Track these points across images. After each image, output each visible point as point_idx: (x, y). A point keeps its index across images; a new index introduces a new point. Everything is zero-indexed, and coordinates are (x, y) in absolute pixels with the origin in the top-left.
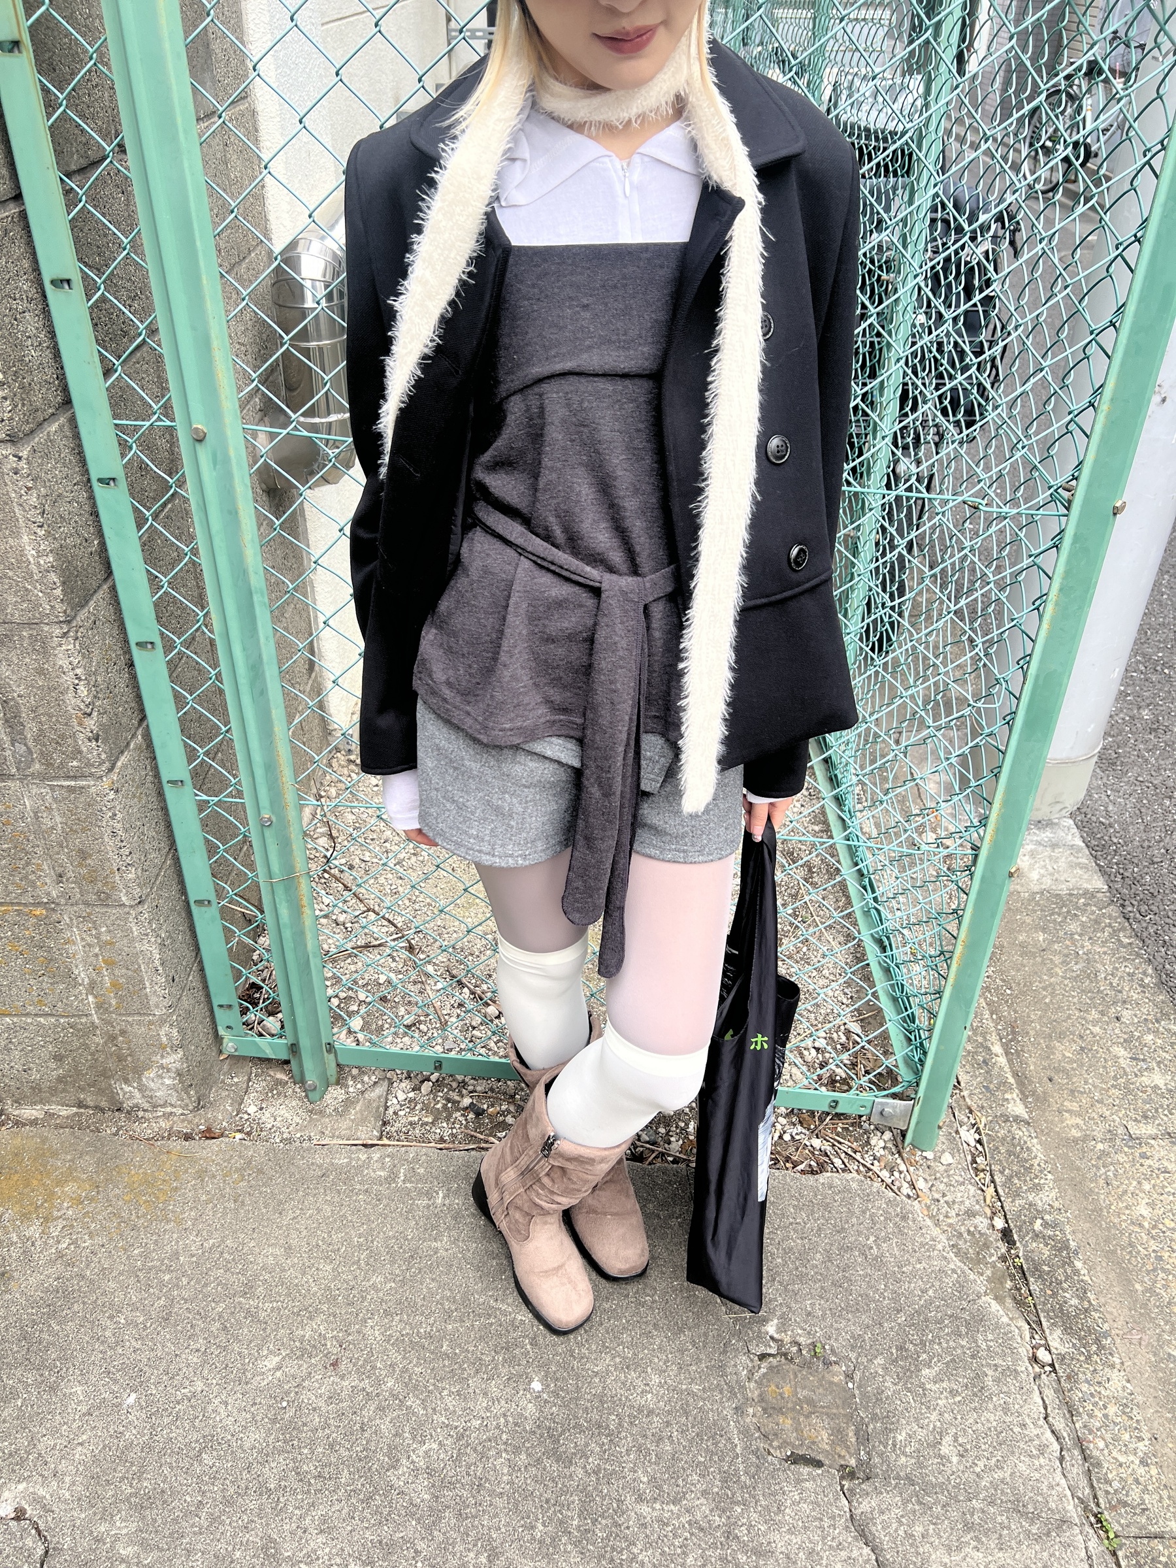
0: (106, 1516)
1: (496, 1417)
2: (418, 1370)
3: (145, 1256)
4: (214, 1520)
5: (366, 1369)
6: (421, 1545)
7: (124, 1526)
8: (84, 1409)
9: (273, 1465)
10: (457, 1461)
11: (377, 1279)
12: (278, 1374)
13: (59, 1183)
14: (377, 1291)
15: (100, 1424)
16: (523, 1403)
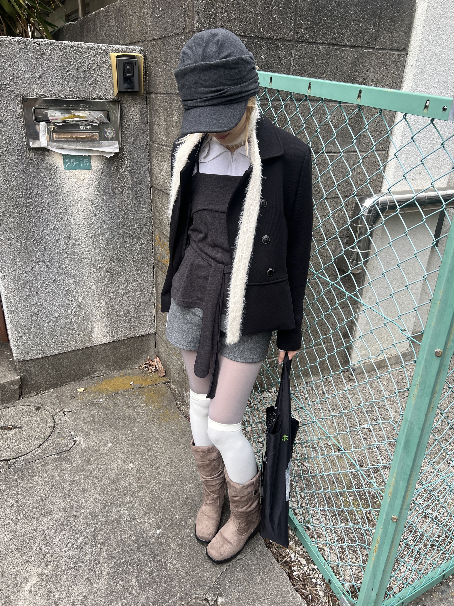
0: (81, 456)
1: (143, 525)
2: (147, 499)
3: (147, 426)
4: (88, 476)
5: (141, 487)
6: (99, 524)
7: (80, 460)
8: (104, 438)
9: (107, 480)
10: (126, 521)
11: (169, 476)
12: (131, 469)
13: (157, 402)
14: (165, 478)
15: (102, 443)
16: (151, 531)
